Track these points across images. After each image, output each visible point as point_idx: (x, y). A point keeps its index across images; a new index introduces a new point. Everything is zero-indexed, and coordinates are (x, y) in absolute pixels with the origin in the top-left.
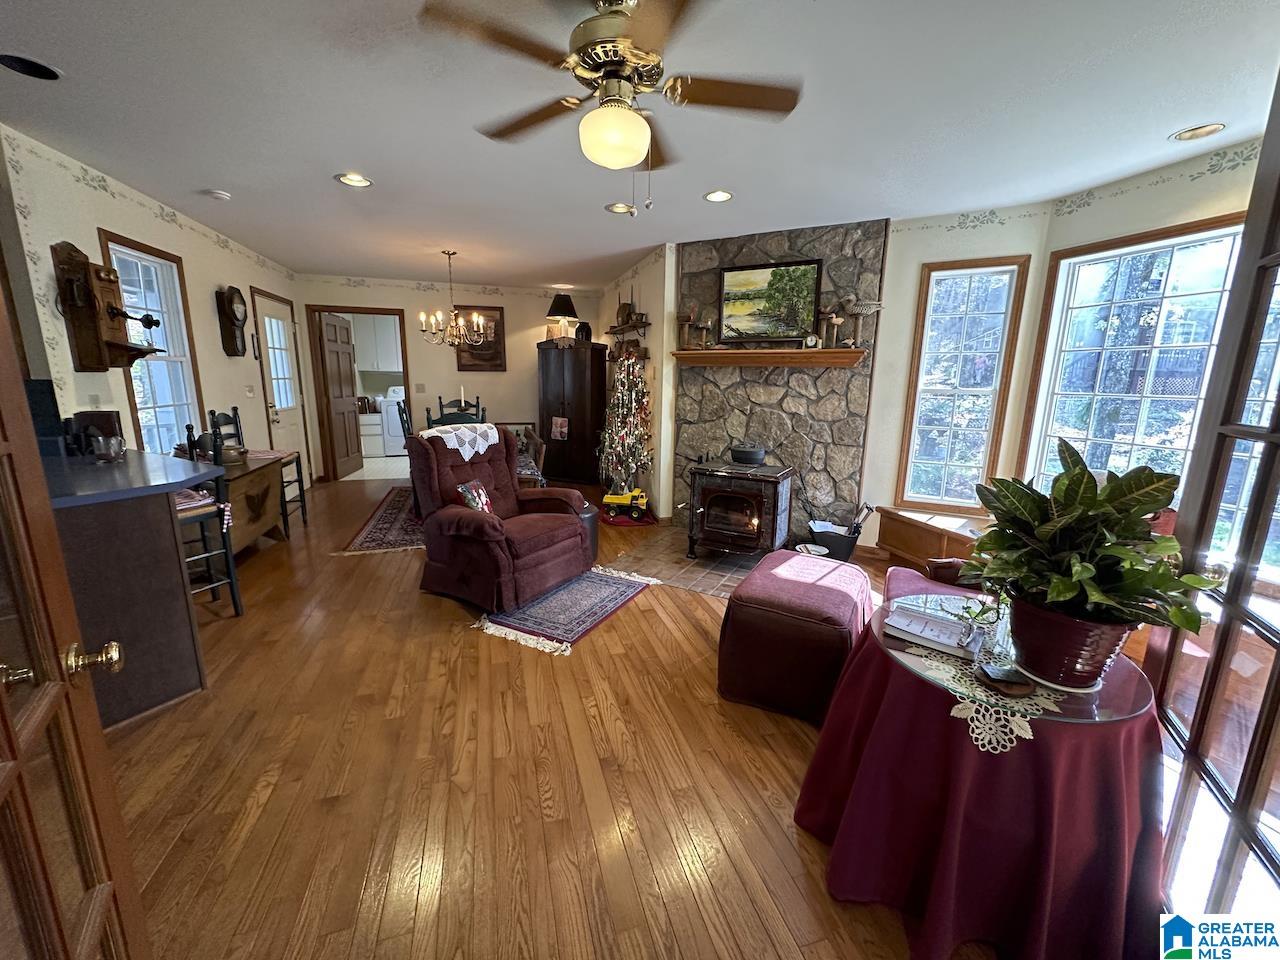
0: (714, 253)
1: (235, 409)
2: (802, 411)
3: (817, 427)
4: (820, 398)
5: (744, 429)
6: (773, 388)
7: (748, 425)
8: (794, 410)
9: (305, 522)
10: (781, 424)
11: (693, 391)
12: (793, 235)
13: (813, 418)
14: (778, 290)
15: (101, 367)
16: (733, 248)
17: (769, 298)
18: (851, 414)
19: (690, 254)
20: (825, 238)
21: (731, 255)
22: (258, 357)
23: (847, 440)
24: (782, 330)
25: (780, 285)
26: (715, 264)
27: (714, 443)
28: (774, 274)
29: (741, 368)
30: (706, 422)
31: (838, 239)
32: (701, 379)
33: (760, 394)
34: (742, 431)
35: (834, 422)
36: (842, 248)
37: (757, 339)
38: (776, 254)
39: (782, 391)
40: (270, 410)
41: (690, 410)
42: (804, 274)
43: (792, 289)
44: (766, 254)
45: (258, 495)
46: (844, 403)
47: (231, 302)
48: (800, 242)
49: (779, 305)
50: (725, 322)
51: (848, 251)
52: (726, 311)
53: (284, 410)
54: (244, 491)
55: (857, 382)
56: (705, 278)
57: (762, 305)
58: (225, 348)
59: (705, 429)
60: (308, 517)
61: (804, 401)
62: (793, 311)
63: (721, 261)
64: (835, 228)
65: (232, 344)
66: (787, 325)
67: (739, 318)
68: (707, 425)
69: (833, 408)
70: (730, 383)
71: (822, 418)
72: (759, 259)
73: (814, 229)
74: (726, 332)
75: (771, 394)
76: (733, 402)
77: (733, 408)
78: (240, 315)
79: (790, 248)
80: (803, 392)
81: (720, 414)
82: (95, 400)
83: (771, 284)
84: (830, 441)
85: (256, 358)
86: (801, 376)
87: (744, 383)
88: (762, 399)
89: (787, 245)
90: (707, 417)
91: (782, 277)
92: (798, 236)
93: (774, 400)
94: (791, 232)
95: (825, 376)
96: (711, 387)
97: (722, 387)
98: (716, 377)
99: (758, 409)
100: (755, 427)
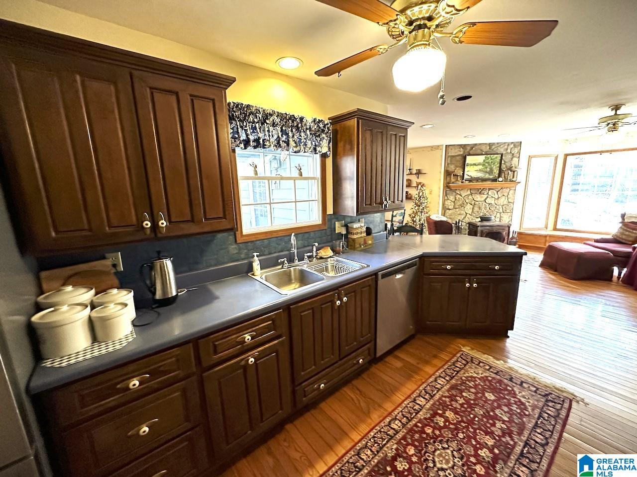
0: (461, 149)
2: (493, 202)
3: (498, 207)
4: (499, 198)
5: (472, 210)
6: (483, 195)
7: (473, 209)
8: (490, 202)
10: (485, 208)
11: (452, 198)
12: (490, 145)
13: (496, 204)
14: (487, 163)
16: (469, 148)
17: (484, 165)
18: (509, 202)
19: (452, 149)
20: (502, 146)
21: (468, 150)
23: (508, 211)
24: (487, 176)
25: (487, 161)
26: (462, 153)
27: (460, 216)
28: (486, 157)
29: (470, 189)
30: (456, 209)
31: (506, 147)
32: (454, 193)
33: (479, 198)
34: (471, 211)
35: (503, 205)
36: (507, 149)
37: (477, 179)
38: (485, 150)
39: (486, 196)
41: (451, 205)
42: (496, 158)
43: (492, 162)
44: (481, 150)
46: (507, 199)
48: (493, 147)
49: (487, 168)
50: (466, 173)
51: (509, 151)
52: (467, 169)
55: (511, 192)
56: (458, 158)
57: (481, 167)
59: (456, 211)
61: (493, 199)
62: (491, 170)
63: (464, 152)
64: (505, 143)
66: (489, 174)
67: (471, 172)
68: (457, 210)
69: (503, 201)
70: (466, 194)
71: (499, 204)
72: (479, 152)
73: (498, 143)
74: (466, 177)
75: (482, 197)
76: (467, 201)
77: (467, 203)
79: (489, 149)
80: (493, 196)
81: (462, 206)
83: (484, 161)
84: (502, 211)
86: (492, 191)
87: (471, 194)
88: (479, 199)
89: (488, 147)
90: (457, 207)
91: (488, 158)
92: (492, 145)
93: (483, 199)
94: (490, 143)
95: (501, 190)
96: (458, 196)
97: (463, 196)
98: (461, 192)
99: (477, 203)
100: (476, 209)
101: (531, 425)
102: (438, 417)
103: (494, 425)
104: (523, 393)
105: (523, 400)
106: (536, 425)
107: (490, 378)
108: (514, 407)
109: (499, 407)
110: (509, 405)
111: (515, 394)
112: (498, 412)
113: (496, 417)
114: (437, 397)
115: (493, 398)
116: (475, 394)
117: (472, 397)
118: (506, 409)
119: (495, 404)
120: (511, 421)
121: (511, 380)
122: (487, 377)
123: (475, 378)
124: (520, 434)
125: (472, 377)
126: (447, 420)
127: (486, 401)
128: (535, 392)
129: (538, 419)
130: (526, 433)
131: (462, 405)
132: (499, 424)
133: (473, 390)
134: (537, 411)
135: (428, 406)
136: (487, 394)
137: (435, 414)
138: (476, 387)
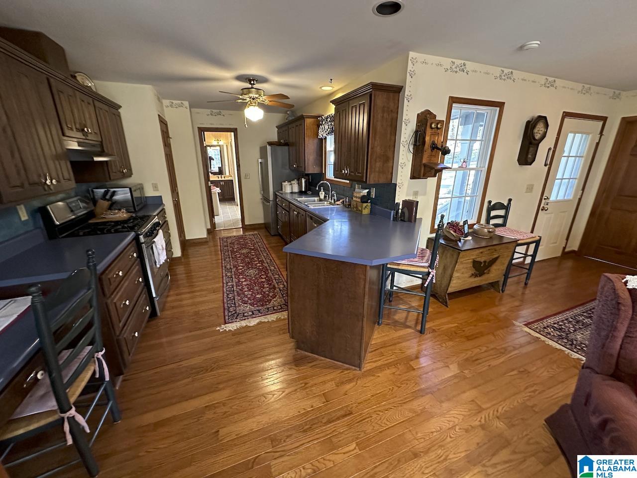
1: (510, 200)
9: (526, 284)
15: (425, 176)
22: (550, 164)
40: (543, 201)
45: (485, 262)
47: (534, 127)
53: (557, 202)
54: (473, 258)
58: (518, 160)
60: (530, 282)
65: (526, 157)
78: (537, 136)
82: (416, 194)
85: (546, 165)
101: (236, 297)
102: (265, 277)
103: (248, 288)
104: (248, 308)
105: (246, 305)
106: (234, 299)
107: (267, 303)
108: (246, 299)
109: (252, 295)
110: (249, 299)
111: (251, 305)
112: (250, 293)
113: (249, 290)
114: (274, 281)
115: (257, 296)
116: (264, 292)
117: (264, 290)
118: (249, 296)
119: (254, 295)
120: (244, 294)
121: (259, 311)
122: (269, 303)
123: (273, 298)
124: (237, 292)
125: (275, 297)
126: (262, 278)
127: (258, 294)
128: (244, 313)
129: (235, 302)
130: (236, 294)
131: (264, 285)
132: (246, 289)
133: (267, 293)
134: (237, 305)
135: (273, 277)
136: (261, 296)
137: (267, 276)
138: (268, 295)
